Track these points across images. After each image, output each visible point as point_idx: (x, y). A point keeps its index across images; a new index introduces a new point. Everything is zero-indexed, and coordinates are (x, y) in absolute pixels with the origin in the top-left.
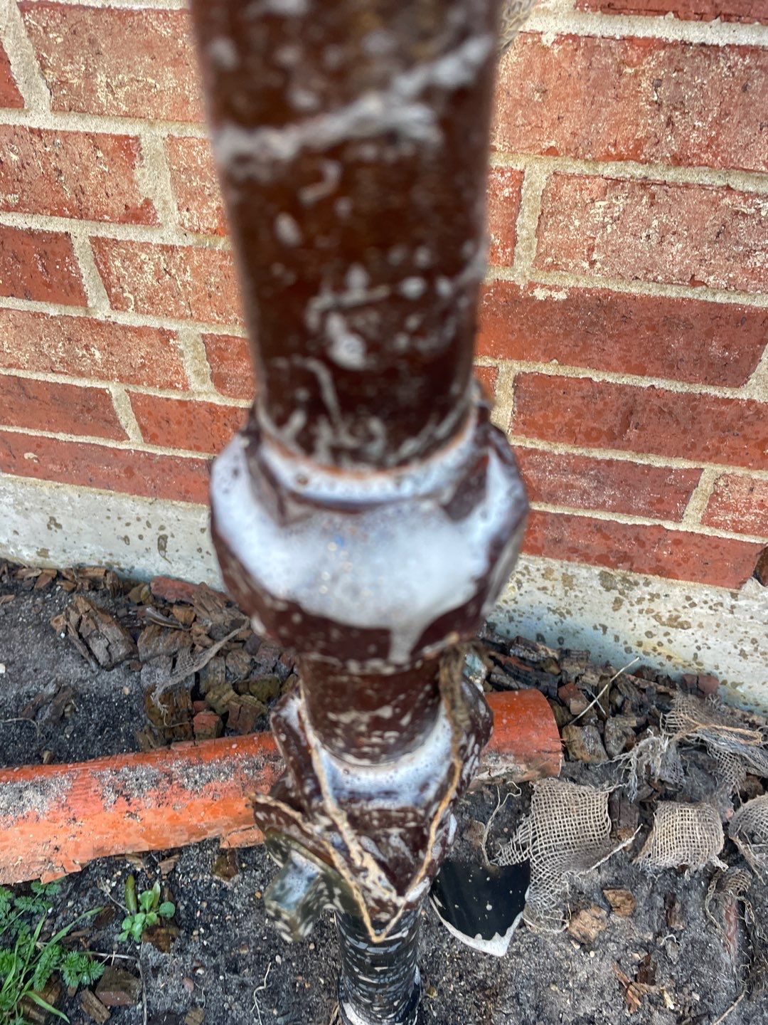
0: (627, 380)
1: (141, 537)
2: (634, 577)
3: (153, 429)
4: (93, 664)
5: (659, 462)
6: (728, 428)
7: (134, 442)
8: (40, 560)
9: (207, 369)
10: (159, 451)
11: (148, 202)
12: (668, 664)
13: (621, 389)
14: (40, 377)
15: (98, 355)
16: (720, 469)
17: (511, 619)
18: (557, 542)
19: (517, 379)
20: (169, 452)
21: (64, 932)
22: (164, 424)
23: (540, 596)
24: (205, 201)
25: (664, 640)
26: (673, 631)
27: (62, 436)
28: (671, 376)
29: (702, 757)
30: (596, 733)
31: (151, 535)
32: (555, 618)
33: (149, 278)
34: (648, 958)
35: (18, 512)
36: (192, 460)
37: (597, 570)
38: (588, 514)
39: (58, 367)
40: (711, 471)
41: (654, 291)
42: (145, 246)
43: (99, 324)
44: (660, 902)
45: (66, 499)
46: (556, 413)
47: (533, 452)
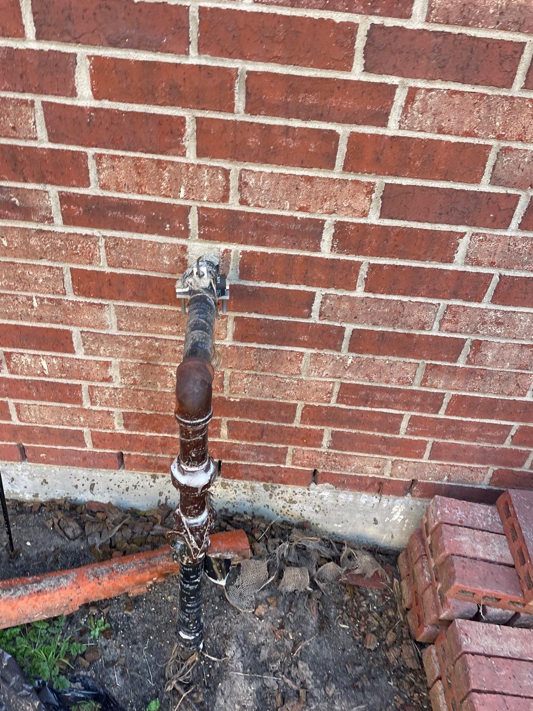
0: (260, 422)
1: (83, 485)
2: (274, 485)
3: (98, 443)
4: (67, 539)
5: (275, 446)
6: (292, 435)
7: (89, 447)
8: (33, 498)
9: (123, 422)
10: (98, 451)
11: (111, 377)
12: (292, 518)
13: (259, 425)
14: (57, 427)
15: (82, 419)
16: (293, 447)
17: (234, 506)
18: (247, 474)
19: (228, 422)
20: (102, 451)
21: (68, 639)
22: (103, 441)
23: (243, 495)
24: (130, 376)
25: (289, 509)
26: (291, 505)
27: (59, 447)
28: (272, 421)
29: (304, 552)
30: (264, 545)
31: (88, 484)
32: (249, 504)
33: (107, 396)
34: (282, 622)
35: (29, 478)
36: (112, 453)
37: (262, 484)
38: (256, 464)
39: (65, 423)
40: (291, 448)
41: (264, 399)
42: (107, 388)
43: (86, 410)
44: (287, 603)
45: (53, 471)
46: (241, 432)
47: (236, 444)
